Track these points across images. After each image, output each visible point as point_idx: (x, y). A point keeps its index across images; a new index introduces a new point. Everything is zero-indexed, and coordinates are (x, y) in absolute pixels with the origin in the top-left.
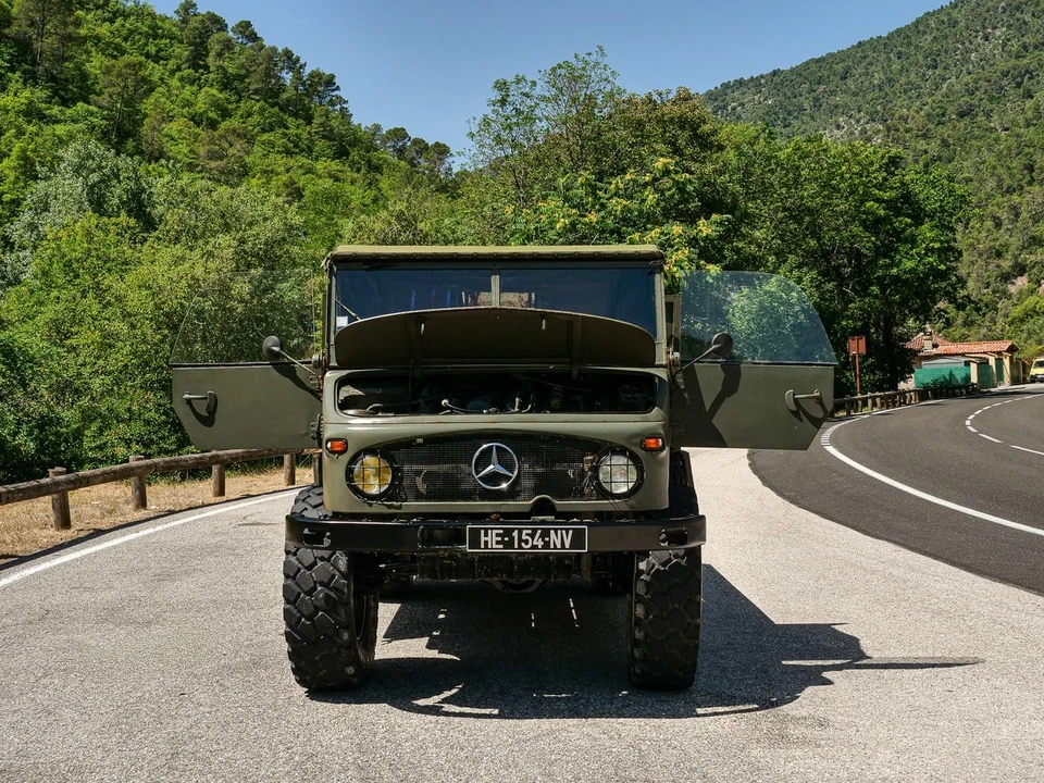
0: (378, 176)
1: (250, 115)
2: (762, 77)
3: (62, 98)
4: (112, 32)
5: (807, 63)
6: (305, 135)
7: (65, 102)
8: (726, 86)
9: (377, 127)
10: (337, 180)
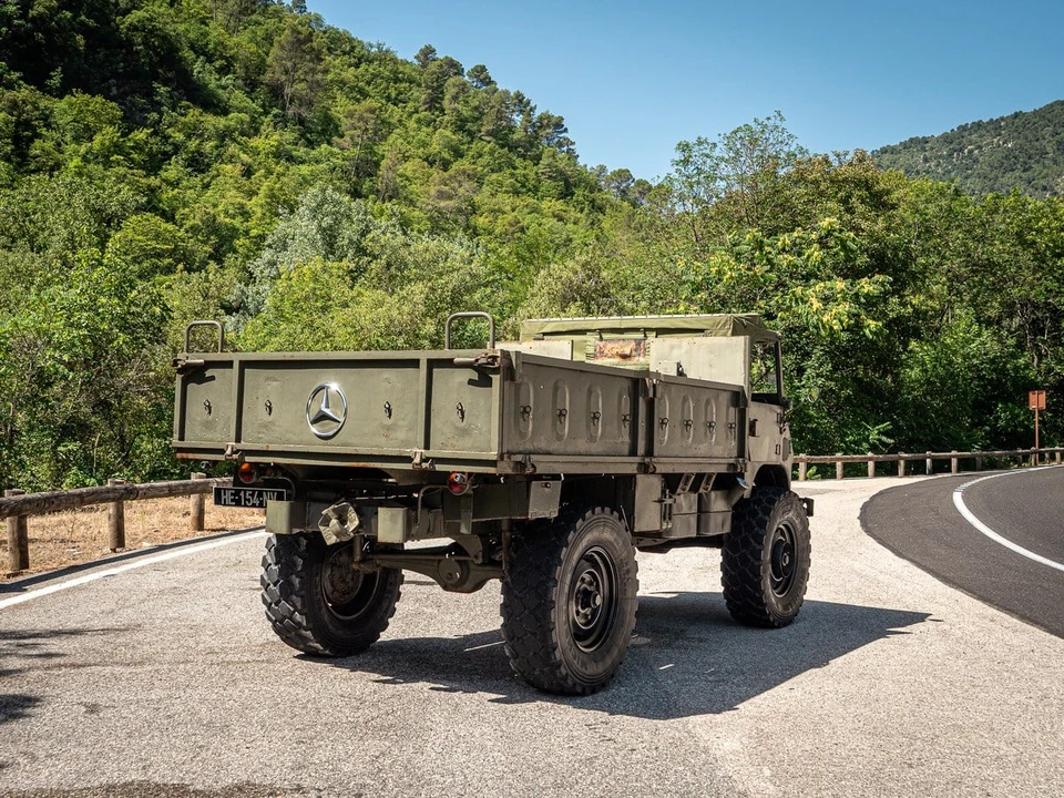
0: (601, 216)
1: (480, 156)
2: (1002, 119)
3: (307, 139)
4: (356, 77)
5: (1052, 105)
6: (532, 176)
7: (311, 144)
8: (963, 128)
9: (603, 169)
10: (561, 219)
